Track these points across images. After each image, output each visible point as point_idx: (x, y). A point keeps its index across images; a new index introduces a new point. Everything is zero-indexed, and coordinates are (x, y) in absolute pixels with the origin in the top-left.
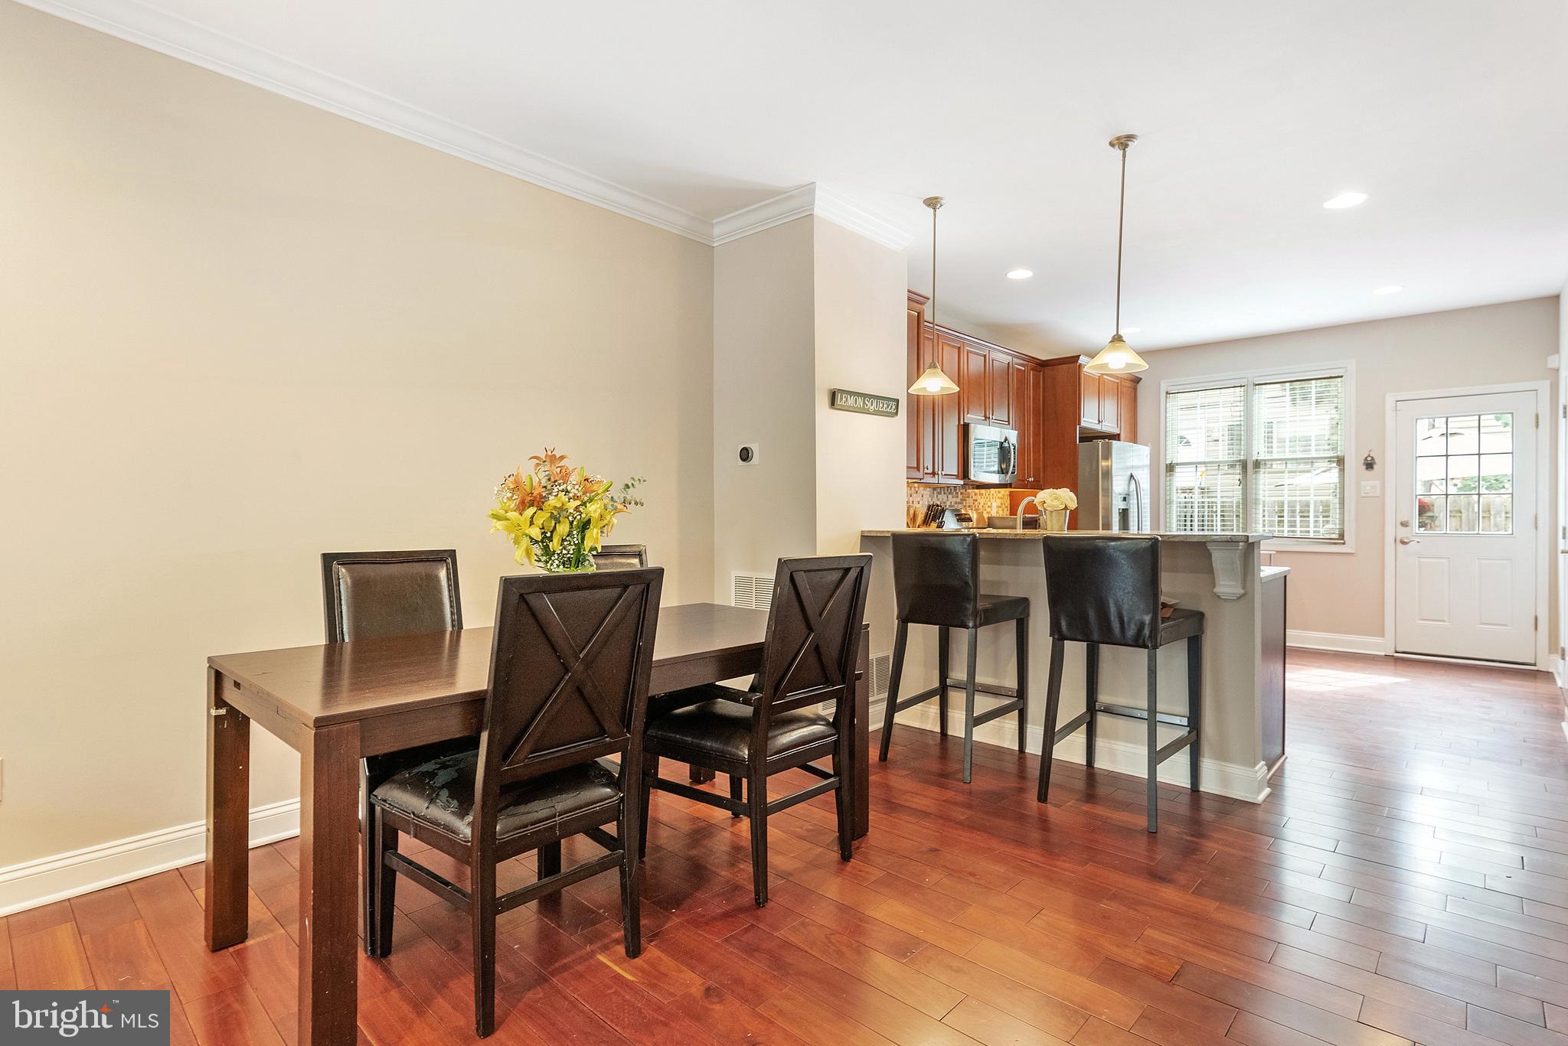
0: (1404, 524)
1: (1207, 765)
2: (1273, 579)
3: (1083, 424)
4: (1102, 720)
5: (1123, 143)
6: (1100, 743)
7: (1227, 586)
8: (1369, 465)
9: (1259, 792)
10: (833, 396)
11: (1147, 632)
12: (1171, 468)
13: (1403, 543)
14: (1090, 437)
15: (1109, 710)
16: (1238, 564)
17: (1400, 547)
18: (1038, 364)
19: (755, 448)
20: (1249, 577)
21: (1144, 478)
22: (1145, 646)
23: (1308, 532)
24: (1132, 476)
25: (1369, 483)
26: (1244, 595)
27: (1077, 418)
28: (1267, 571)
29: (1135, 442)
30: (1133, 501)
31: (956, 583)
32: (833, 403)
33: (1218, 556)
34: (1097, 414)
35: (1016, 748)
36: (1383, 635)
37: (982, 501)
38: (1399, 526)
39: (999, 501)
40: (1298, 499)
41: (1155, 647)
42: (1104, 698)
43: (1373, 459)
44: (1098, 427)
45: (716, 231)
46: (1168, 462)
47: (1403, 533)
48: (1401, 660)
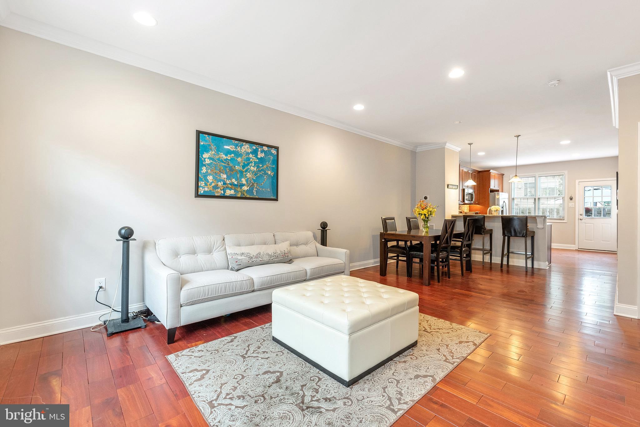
0: (581, 215)
1: (535, 262)
2: (549, 225)
3: (491, 188)
4: (510, 255)
5: (518, 136)
6: (510, 259)
7: (540, 226)
8: (571, 199)
9: (547, 267)
10: (448, 185)
11: (525, 234)
12: (513, 199)
13: (581, 220)
14: (492, 191)
15: (512, 253)
16: (543, 222)
17: (580, 221)
18: (478, 172)
19: (428, 197)
20: (544, 224)
21: (507, 201)
22: (524, 237)
23: (554, 217)
24: (504, 202)
25: (571, 204)
26: (543, 228)
27: (489, 185)
28: (548, 224)
29: (503, 192)
30: (505, 208)
31: (480, 225)
32: (448, 187)
33: (538, 220)
34: (494, 184)
35: (490, 262)
36: (575, 244)
37: (463, 208)
38: (579, 215)
39: (467, 208)
40: (548, 207)
41: (526, 237)
42: (511, 250)
43: (572, 197)
44: (494, 188)
45: (418, 149)
46: (512, 197)
47: (581, 217)
48: (580, 251)
